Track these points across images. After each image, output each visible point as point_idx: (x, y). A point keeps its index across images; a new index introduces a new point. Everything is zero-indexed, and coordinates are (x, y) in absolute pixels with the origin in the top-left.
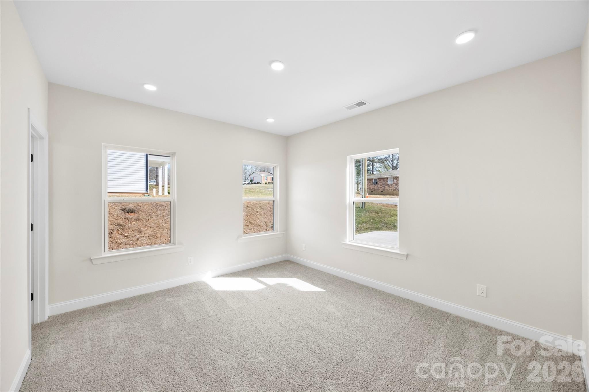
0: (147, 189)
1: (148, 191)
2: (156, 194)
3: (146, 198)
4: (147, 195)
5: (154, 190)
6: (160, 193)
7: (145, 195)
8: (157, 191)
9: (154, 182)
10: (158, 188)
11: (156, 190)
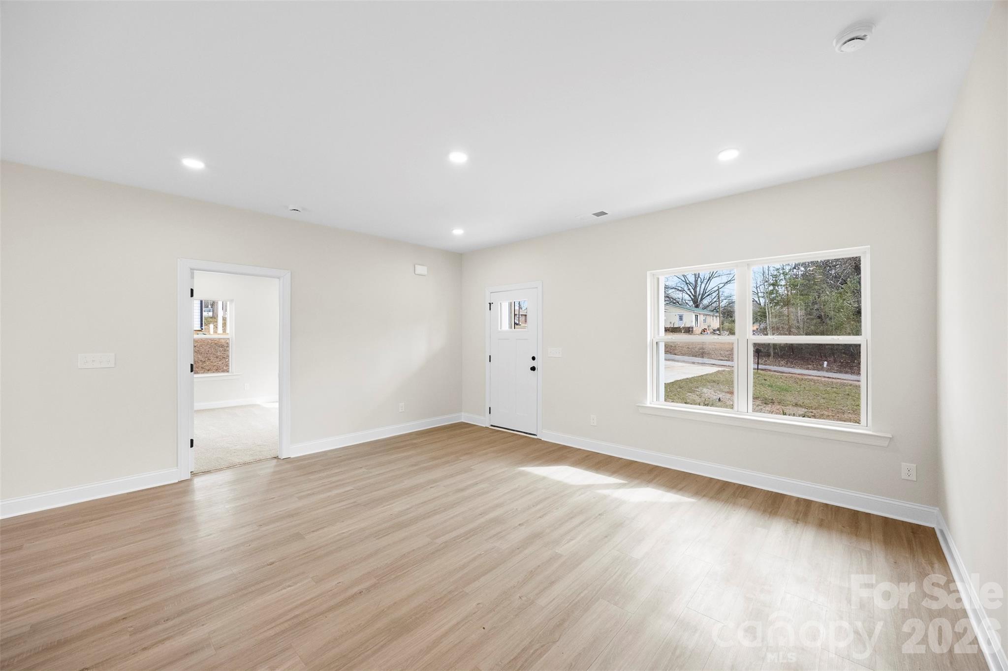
0: (201, 326)
1: (203, 328)
2: (214, 332)
3: (201, 336)
4: (202, 333)
5: (211, 326)
6: (220, 330)
7: (199, 332)
8: (216, 327)
9: (210, 311)
10: (217, 322)
11: (214, 326)
